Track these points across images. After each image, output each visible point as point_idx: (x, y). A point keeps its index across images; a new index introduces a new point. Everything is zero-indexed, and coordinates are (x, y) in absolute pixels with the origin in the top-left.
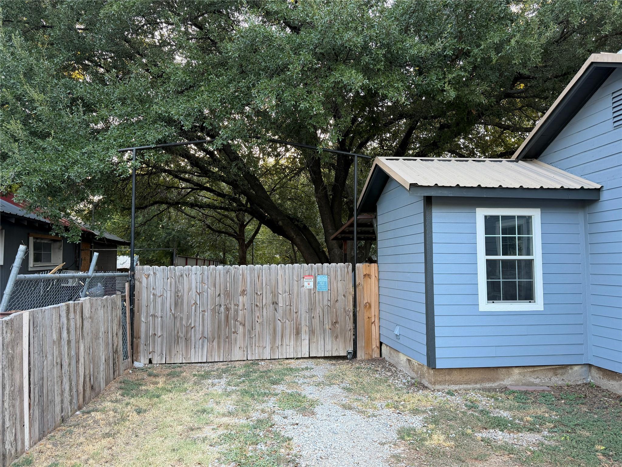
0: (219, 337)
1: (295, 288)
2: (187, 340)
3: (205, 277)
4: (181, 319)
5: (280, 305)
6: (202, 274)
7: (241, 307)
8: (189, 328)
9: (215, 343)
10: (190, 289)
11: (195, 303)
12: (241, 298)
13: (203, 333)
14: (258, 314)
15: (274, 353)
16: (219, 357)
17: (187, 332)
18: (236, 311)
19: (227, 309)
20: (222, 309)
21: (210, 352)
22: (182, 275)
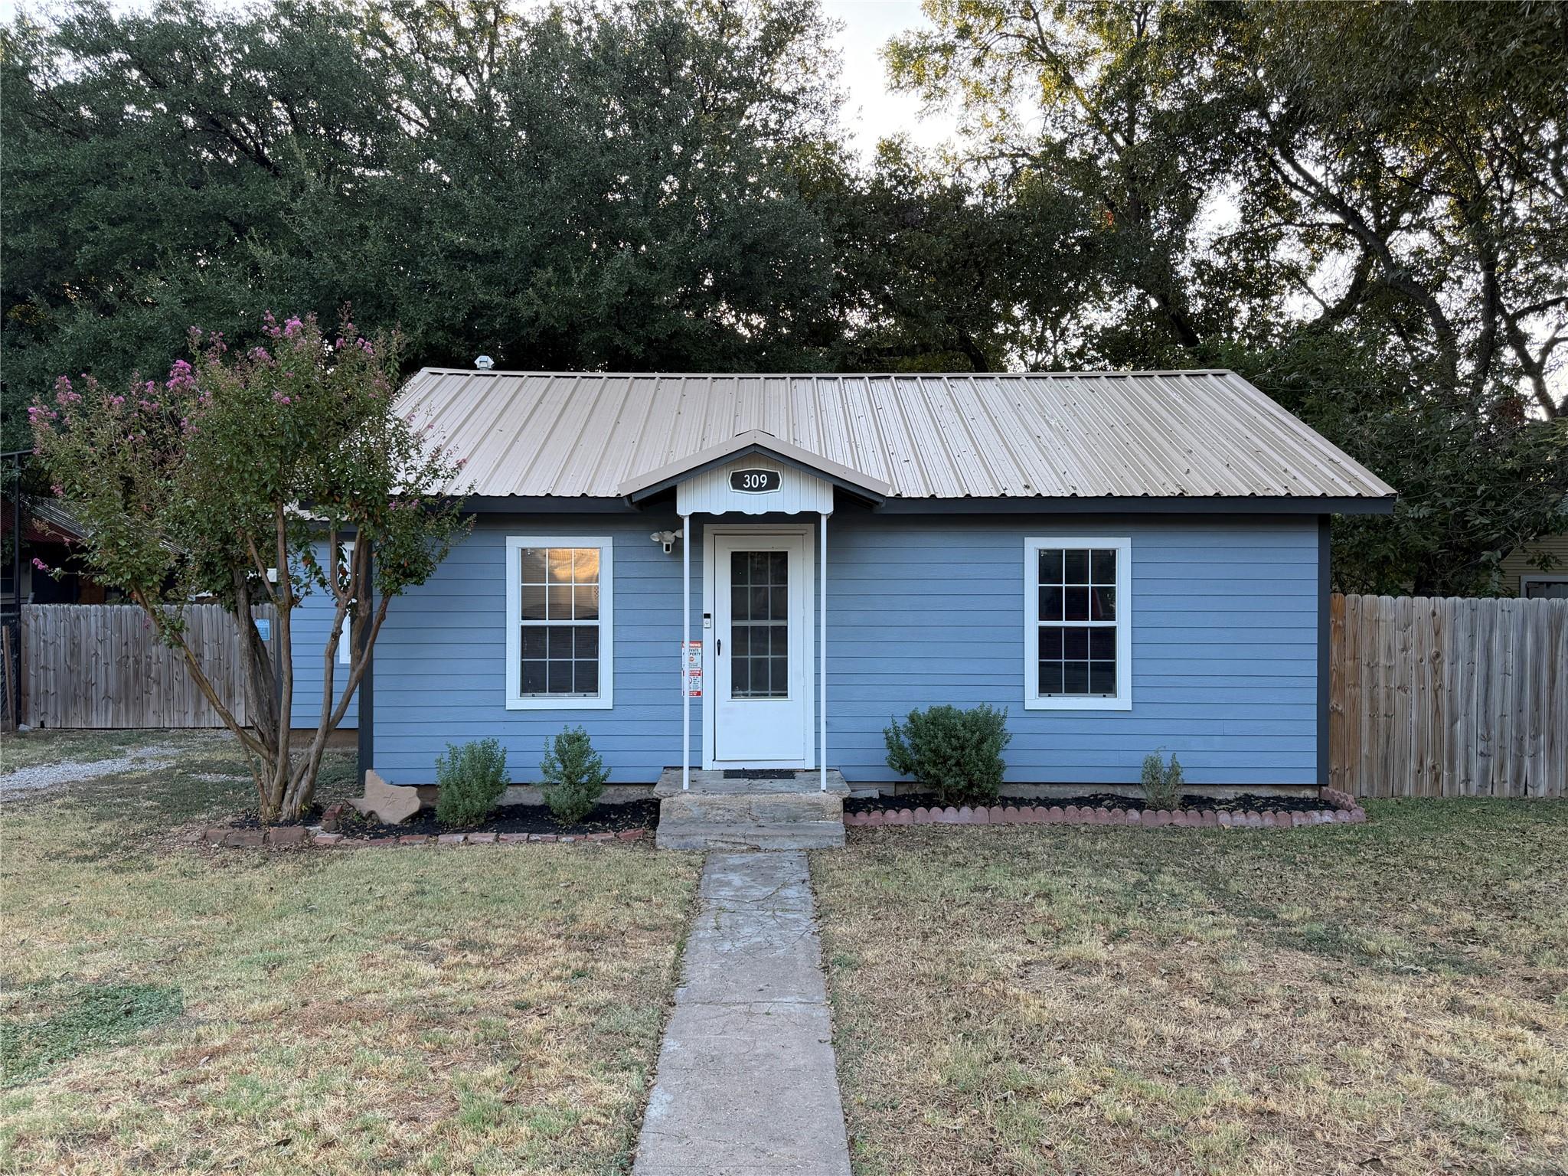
0: (127, 698)
1: (226, 636)
2: (87, 700)
3: (108, 620)
4: (79, 673)
5: (207, 657)
6: (104, 616)
7: (154, 659)
8: (89, 684)
9: (122, 706)
10: (89, 635)
11: (96, 654)
12: (154, 649)
13: (106, 691)
14: (176, 670)
15: (199, 720)
16: (128, 722)
17: (87, 689)
18: (149, 665)
19: (137, 662)
20: (131, 659)
21: (116, 716)
22: (78, 617)
